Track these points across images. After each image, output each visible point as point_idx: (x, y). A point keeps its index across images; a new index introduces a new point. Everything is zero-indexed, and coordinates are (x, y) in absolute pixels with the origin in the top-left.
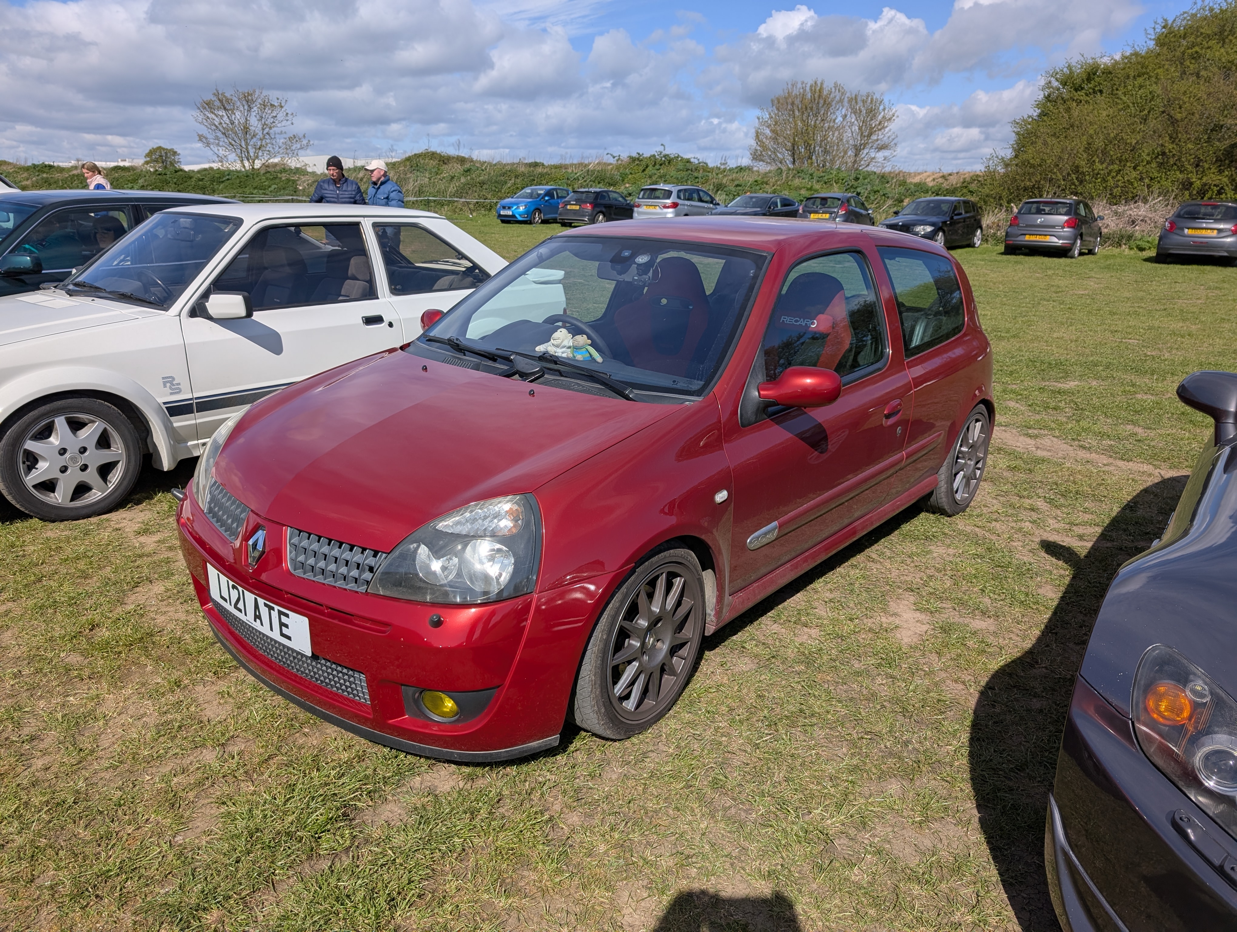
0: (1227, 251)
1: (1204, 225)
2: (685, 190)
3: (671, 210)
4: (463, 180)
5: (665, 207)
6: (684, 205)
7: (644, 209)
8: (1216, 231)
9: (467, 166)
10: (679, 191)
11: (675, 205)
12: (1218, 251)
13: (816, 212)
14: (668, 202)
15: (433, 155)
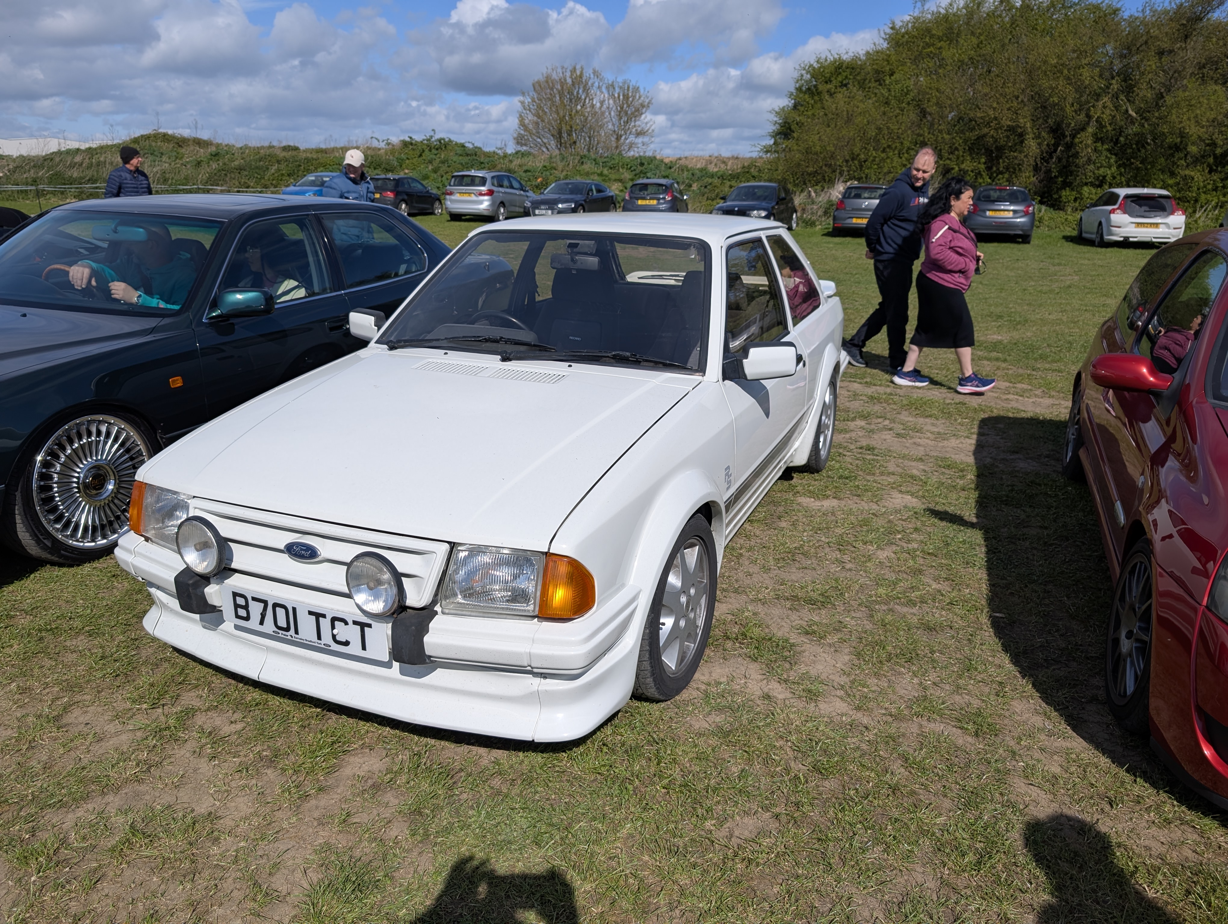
0: (1022, 230)
1: (1002, 207)
2: (498, 176)
3: (486, 198)
4: (214, 166)
5: (481, 194)
6: (499, 192)
7: (457, 197)
8: (1011, 213)
9: (213, 149)
10: (493, 178)
11: (490, 193)
12: (1015, 230)
13: (644, 198)
14: (484, 189)
15: (165, 137)
